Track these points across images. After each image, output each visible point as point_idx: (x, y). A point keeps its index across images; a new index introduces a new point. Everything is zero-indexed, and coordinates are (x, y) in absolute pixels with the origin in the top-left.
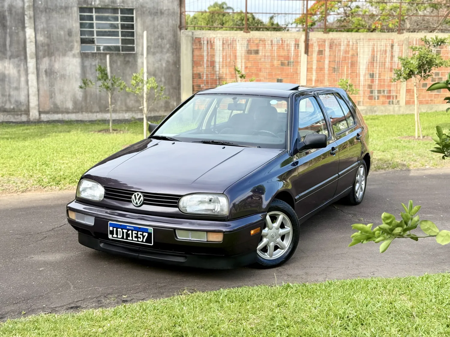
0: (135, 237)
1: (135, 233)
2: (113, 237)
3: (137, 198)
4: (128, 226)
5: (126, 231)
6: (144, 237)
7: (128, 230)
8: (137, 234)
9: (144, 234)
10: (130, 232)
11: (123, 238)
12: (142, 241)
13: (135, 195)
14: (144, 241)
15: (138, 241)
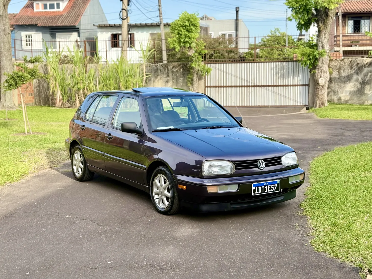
0: (270, 189)
1: (269, 187)
2: (255, 194)
3: (261, 163)
4: (265, 183)
5: (264, 187)
6: (274, 187)
7: (265, 186)
8: (271, 187)
9: (275, 185)
10: (266, 187)
11: (262, 192)
12: (274, 191)
13: (260, 162)
14: (275, 190)
15: (271, 191)
